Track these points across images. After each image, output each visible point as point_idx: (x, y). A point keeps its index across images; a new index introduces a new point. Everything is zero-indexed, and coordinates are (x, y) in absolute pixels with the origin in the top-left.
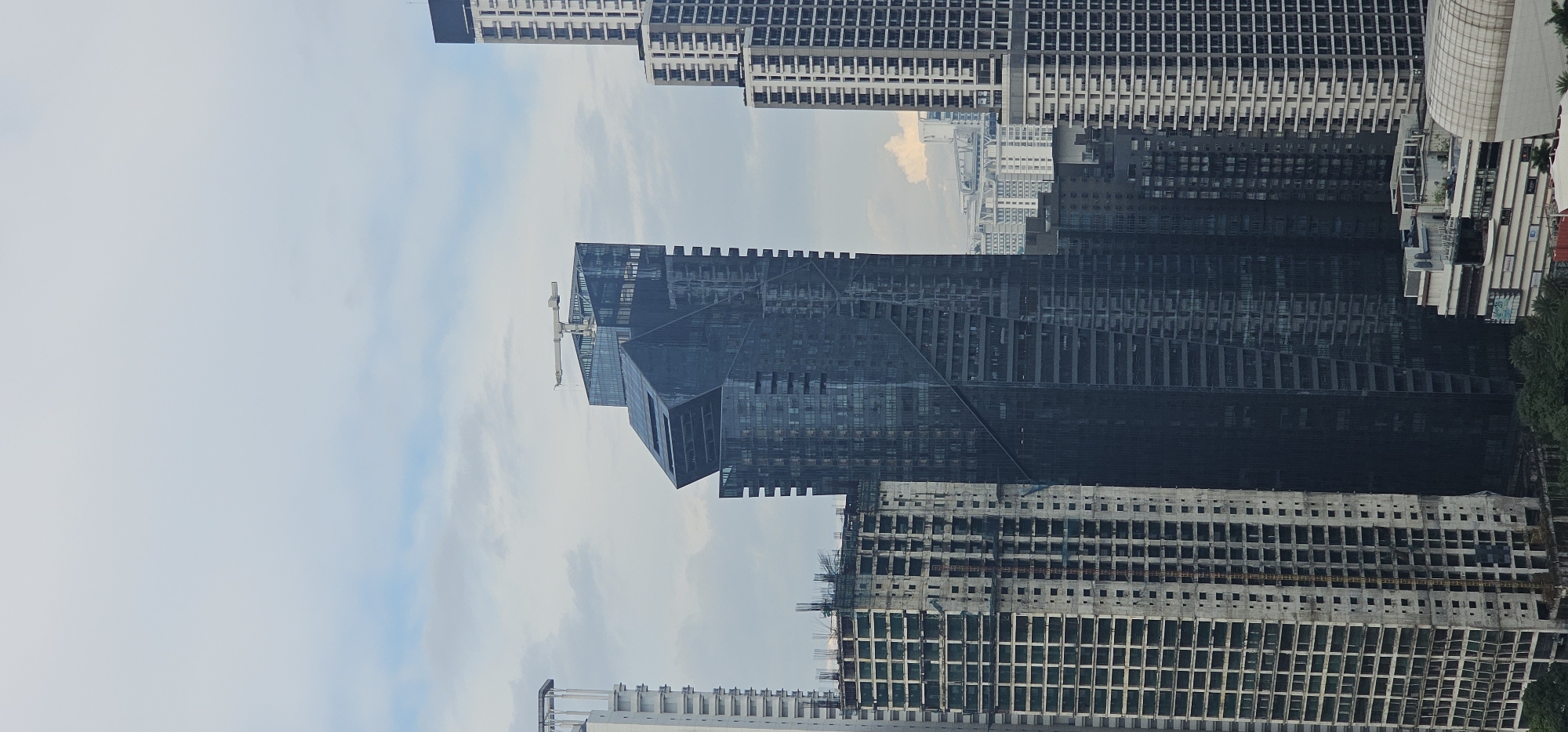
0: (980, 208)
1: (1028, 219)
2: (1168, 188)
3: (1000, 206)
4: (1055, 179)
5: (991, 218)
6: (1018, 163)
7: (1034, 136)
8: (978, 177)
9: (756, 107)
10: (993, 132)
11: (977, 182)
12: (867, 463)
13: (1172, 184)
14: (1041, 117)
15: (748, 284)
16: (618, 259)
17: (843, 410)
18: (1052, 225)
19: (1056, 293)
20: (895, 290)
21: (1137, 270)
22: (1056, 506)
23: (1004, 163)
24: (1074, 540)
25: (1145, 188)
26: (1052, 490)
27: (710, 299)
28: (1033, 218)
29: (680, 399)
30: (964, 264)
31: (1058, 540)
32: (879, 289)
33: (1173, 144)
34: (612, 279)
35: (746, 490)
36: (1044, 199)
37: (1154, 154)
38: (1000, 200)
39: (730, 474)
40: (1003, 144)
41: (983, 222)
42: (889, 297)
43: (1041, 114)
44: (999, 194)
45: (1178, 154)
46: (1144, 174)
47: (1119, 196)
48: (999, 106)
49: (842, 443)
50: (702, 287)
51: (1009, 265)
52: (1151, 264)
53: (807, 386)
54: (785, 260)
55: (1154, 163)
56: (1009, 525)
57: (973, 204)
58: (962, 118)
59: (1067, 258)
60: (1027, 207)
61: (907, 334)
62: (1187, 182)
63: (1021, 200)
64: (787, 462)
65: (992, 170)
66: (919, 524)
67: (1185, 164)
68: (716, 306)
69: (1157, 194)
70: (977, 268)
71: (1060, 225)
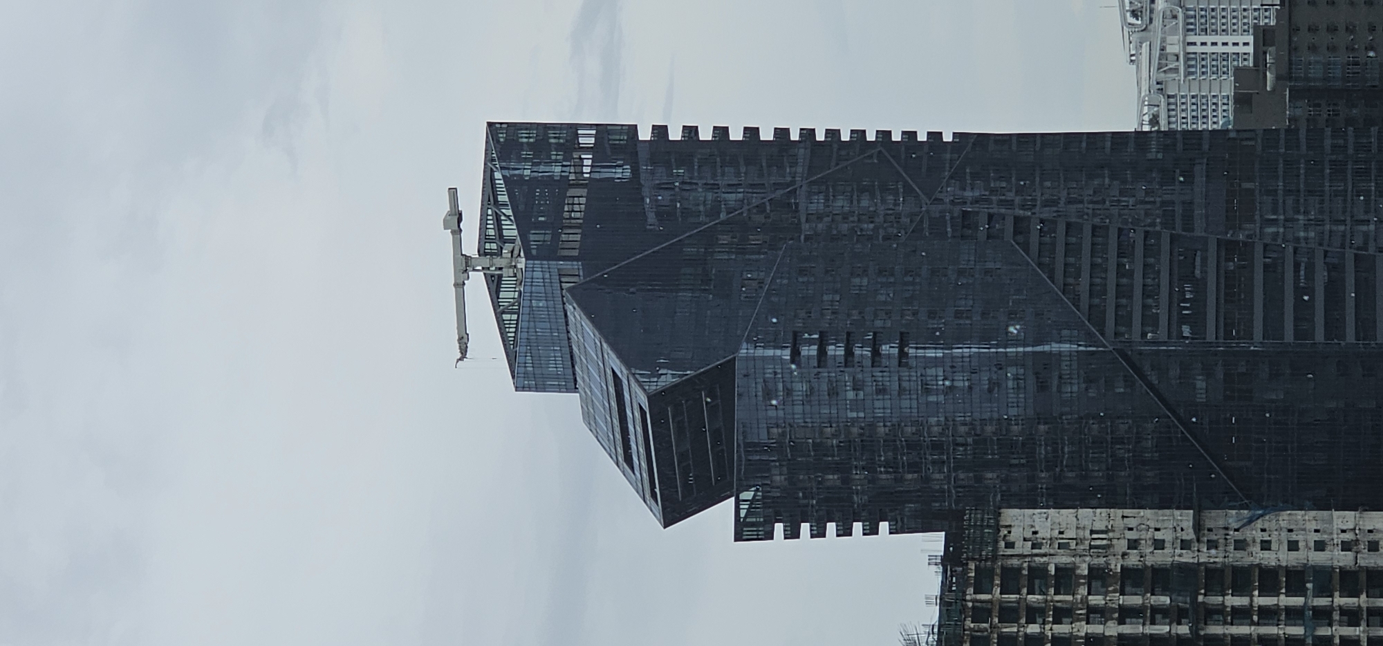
0: (1156, 53)
1: (1237, 69)
3: (1191, 49)
4: (1282, 3)
5: (1176, 70)
8: (1153, 2)
11: (1152, 11)
12: (979, 479)
15: (777, 186)
16: (559, 147)
17: (937, 393)
18: (1278, 78)
19: (1288, 192)
20: (1019, 191)
22: (1293, 546)
24: (1323, 602)
26: (1285, 518)
27: (714, 212)
28: (1245, 69)
29: (668, 378)
30: (1131, 147)
31: (1298, 601)
32: (993, 191)
34: (549, 181)
35: (779, 528)
36: (1264, 37)
38: (1191, 39)
39: (752, 501)
41: (1161, 77)
42: (1009, 204)
44: (1189, 30)
49: (937, 446)
50: (700, 193)
51: (1206, 147)
53: (876, 353)
54: (835, 146)
56: (1216, 578)
57: (1145, 46)
59: (1303, 134)
60: (1236, 49)
61: (1040, 265)
63: (1225, 39)
64: (846, 481)
66: (1065, 579)
68: (721, 223)
70: (1154, 153)
71: (1290, 79)
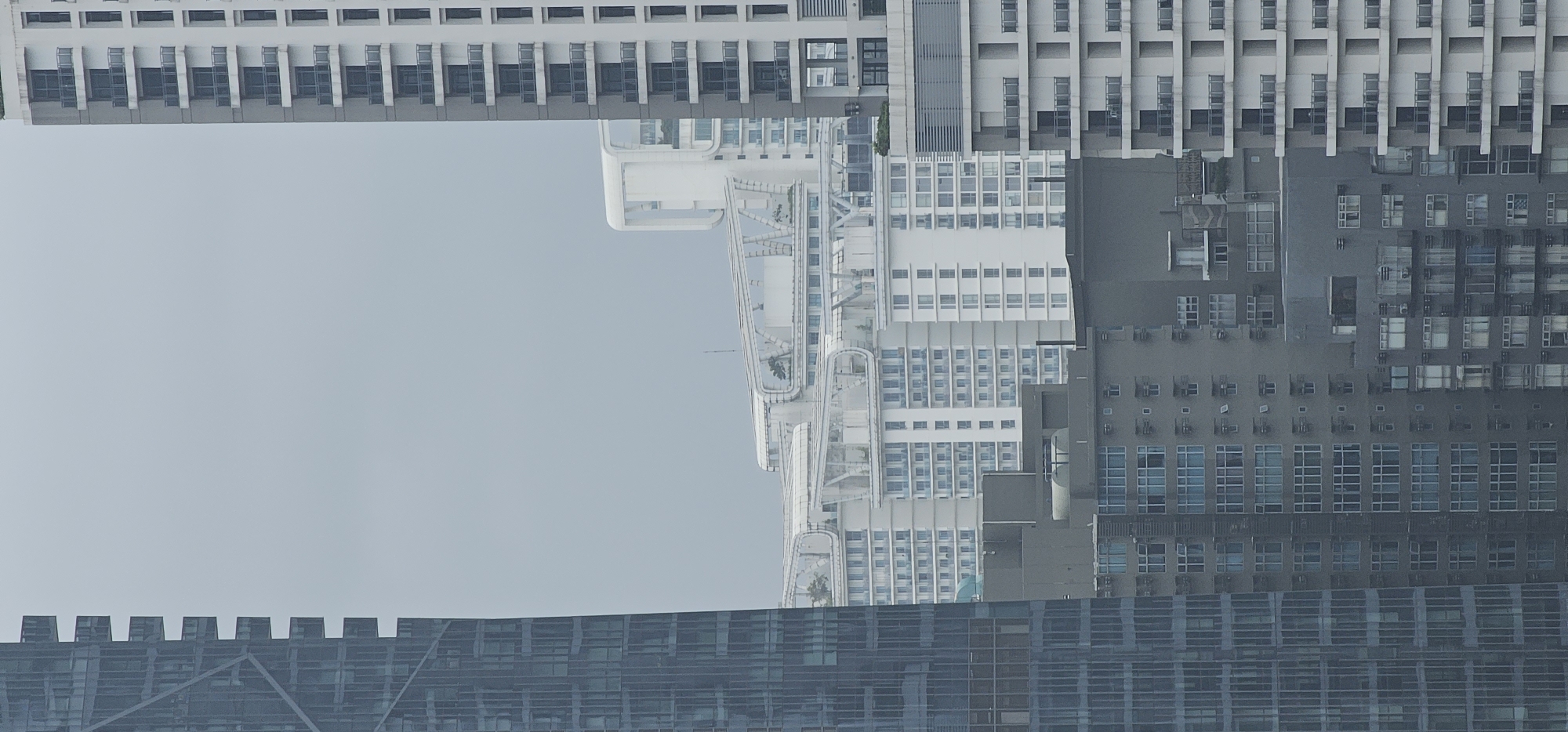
0: (822, 446)
1: (989, 478)
2: (1471, 356)
3: (895, 436)
4: (1080, 340)
5: (864, 481)
6: (950, 286)
7: (1000, 192)
8: (813, 339)
9: (37, 120)
10: (859, 182)
11: (812, 359)
13: (1482, 341)
14: (1024, 125)
18: (1075, 494)
21: (1373, 638)
23: (901, 287)
25: (1387, 356)
28: (1006, 476)
33: (1482, 202)
36: (1042, 407)
37: (1417, 238)
38: (895, 414)
40: (899, 221)
41: (833, 494)
43: (1024, 113)
44: (888, 398)
45: (1499, 238)
46: (1384, 310)
47: (1301, 389)
48: (876, 92)
51: (926, 639)
52: (1421, 616)
54: (152, 653)
55: (1418, 272)
57: (798, 436)
58: (754, 137)
59: (1127, 610)
60: (987, 436)
62: (1534, 332)
65: (860, 316)
67: (1524, 269)
69: (1434, 376)
70: (819, 655)
71: (1100, 495)
